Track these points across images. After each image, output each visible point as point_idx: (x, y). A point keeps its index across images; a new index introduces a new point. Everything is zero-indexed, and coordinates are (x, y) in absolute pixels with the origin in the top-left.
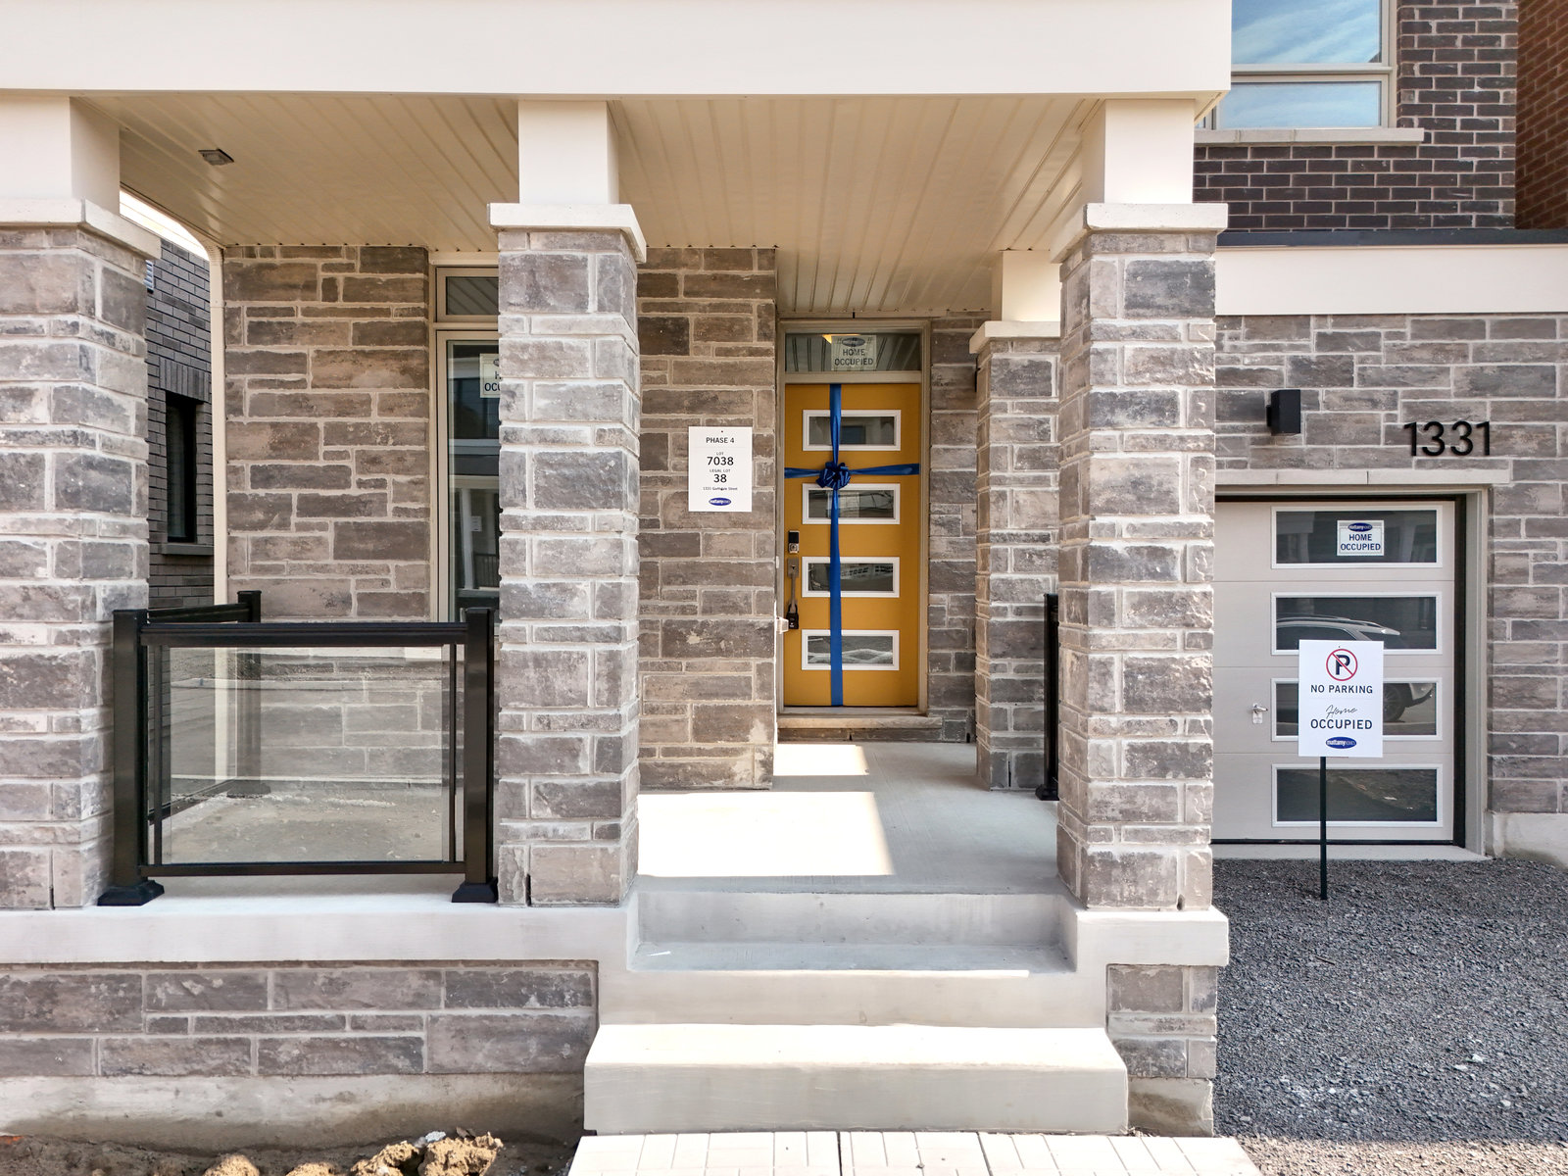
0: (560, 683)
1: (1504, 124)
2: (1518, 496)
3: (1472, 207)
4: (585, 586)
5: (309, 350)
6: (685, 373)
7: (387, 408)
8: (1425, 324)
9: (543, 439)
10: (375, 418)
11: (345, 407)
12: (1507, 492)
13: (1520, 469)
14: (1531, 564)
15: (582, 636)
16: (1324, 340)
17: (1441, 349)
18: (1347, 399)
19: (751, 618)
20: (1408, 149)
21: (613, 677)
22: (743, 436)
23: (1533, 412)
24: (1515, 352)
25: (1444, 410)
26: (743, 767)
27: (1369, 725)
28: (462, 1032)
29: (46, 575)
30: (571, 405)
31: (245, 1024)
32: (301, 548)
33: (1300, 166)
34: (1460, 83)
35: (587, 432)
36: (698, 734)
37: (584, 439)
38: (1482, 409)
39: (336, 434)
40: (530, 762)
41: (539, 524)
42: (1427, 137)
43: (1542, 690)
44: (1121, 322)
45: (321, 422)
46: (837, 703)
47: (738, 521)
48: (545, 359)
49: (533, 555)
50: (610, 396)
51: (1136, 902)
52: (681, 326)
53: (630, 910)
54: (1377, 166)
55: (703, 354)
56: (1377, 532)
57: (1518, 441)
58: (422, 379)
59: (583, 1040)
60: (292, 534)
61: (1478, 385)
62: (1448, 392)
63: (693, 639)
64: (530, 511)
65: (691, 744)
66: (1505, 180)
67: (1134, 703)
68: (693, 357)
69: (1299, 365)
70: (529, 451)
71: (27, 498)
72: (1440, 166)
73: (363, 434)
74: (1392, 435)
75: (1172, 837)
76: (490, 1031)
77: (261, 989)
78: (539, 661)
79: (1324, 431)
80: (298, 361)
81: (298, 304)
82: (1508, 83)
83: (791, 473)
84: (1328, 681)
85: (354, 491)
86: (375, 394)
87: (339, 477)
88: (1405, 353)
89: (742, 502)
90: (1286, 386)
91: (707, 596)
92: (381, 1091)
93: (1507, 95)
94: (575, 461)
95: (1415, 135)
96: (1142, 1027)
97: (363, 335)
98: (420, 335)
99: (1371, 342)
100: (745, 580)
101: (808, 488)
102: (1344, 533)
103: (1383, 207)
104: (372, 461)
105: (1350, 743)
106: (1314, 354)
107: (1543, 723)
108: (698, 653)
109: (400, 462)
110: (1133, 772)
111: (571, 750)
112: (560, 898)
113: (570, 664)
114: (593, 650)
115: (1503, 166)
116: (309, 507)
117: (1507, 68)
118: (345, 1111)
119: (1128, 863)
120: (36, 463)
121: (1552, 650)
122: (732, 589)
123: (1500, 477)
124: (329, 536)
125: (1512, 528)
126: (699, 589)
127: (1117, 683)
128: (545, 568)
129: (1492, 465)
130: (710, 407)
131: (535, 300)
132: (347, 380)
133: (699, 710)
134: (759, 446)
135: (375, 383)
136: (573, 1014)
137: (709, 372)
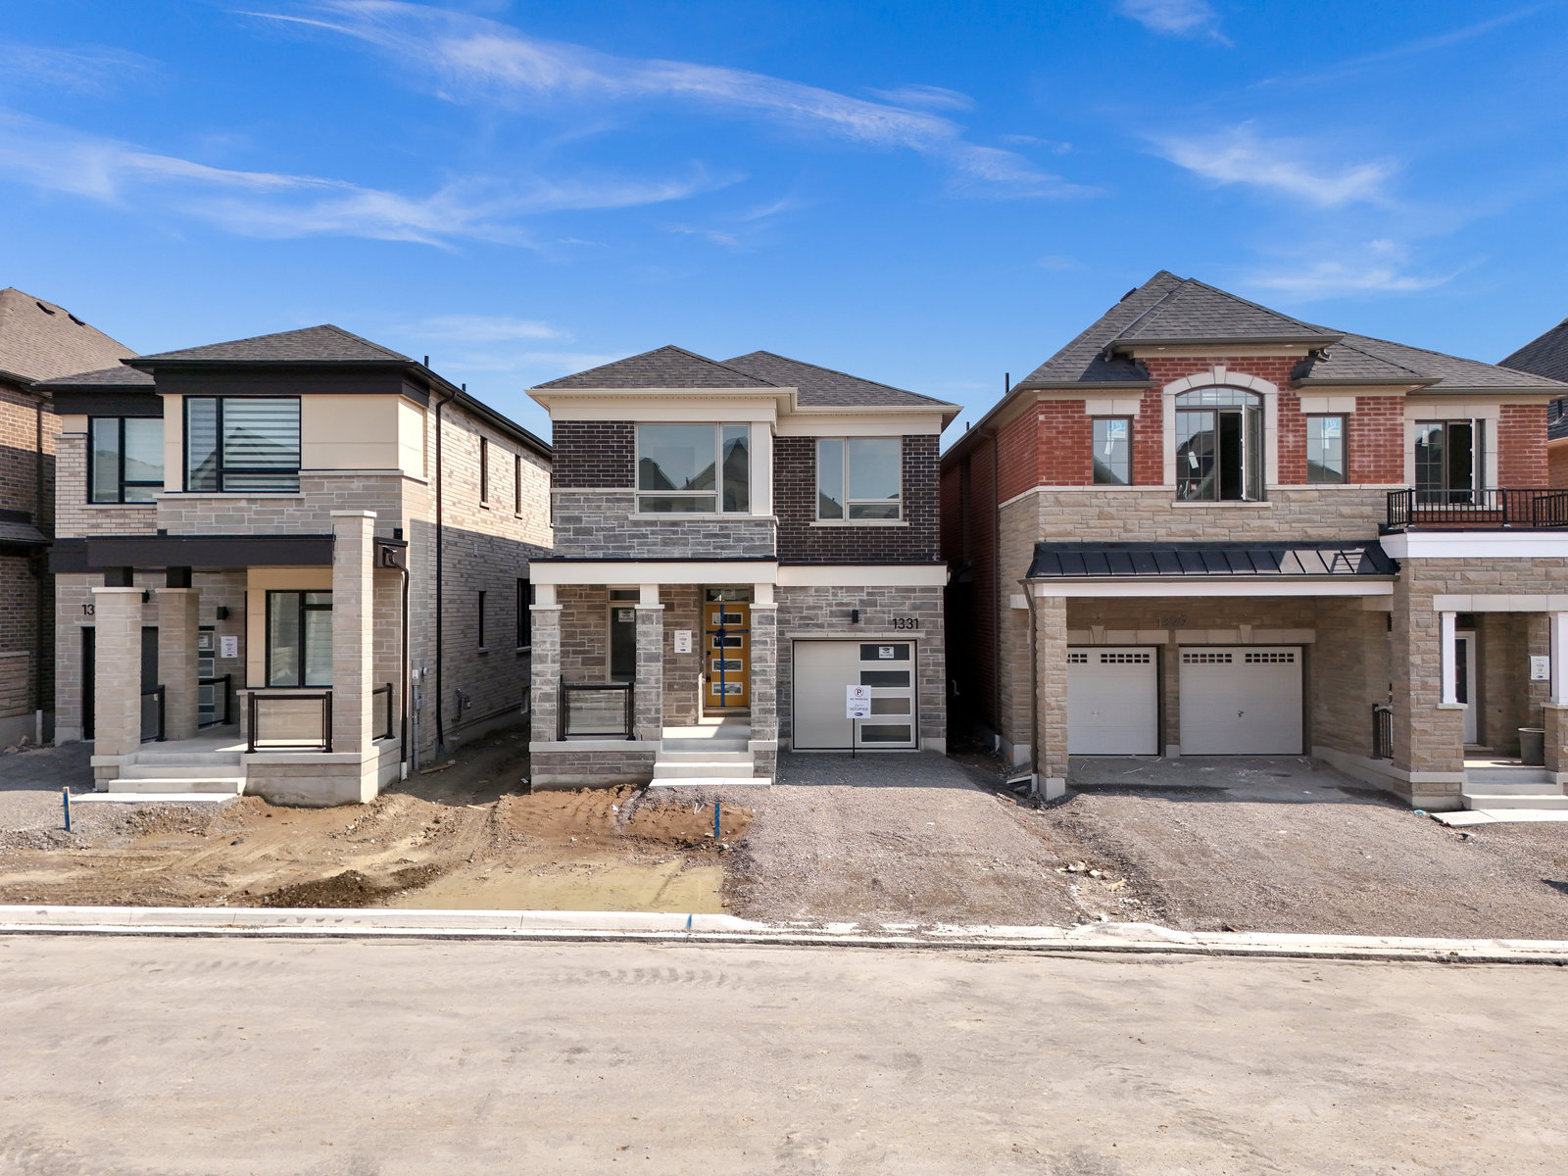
0: (648, 697)
1: (936, 520)
2: (927, 641)
3: (926, 546)
4: (653, 678)
5: (575, 611)
6: (674, 616)
7: (596, 626)
8: (899, 589)
9: (645, 649)
10: (592, 629)
11: (584, 626)
12: (923, 639)
13: (927, 633)
14: (931, 662)
15: (652, 688)
16: (868, 594)
17: (904, 597)
18: (876, 611)
19: (691, 681)
20: (906, 528)
21: (658, 696)
22: (690, 632)
23: (931, 616)
24: (925, 597)
25: (905, 615)
26: (689, 720)
27: (867, 709)
28: (629, 765)
29: (549, 677)
30: (650, 643)
31: (587, 764)
32: (572, 663)
33: (871, 533)
34: (921, 507)
35: (653, 648)
36: (677, 712)
37: (652, 649)
38: (916, 614)
39: (582, 633)
40: (642, 712)
41: (644, 666)
42: (911, 524)
43: (936, 701)
44: (757, 626)
45: (578, 630)
46: (723, 705)
47: (688, 655)
48: (646, 634)
49: (642, 672)
50: (658, 641)
51: (760, 739)
52: (673, 604)
53: (661, 742)
54: (895, 533)
55: (679, 611)
56: (892, 651)
57: (927, 625)
58: (604, 619)
59: (652, 766)
60: (570, 660)
61: (915, 607)
62: (906, 609)
63: (676, 687)
64: (642, 663)
65: (675, 714)
66: (936, 537)
67: (760, 700)
68: (676, 612)
69: (860, 600)
70: (642, 652)
71: (545, 662)
72: (915, 533)
73: (590, 633)
74: (889, 622)
75: (767, 726)
76: (635, 765)
77: (589, 757)
78: (644, 692)
79: (869, 621)
80: (572, 614)
81: (572, 600)
82: (936, 507)
83: (708, 632)
84: (855, 697)
85: (586, 648)
86: (592, 623)
87: (583, 645)
88: (893, 598)
89: (689, 650)
90: (857, 608)
91: (680, 675)
92: (613, 777)
93: (937, 511)
94: (651, 653)
95: (907, 524)
96: (761, 763)
97: (589, 607)
98: (603, 607)
99: (883, 594)
100: (690, 671)
101: (714, 637)
102: (881, 651)
103: (898, 546)
104: (591, 640)
105: (862, 714)
106: (866, 598)
107: (936, 710)
108: (677, 690)
109: (599, 640)
110: (760, 713)
111: (650, 710)
112: (647, 739)
113: (650, 693)
114: (654, 690)
115: (936, 533)
116: (575, 652)
117: (936, 503)
118: (606, 781)
119: (758, 731)
120: (547, 655)
121: (938, 688)
122: (686, 673)
123: (922, 635)
124: (580, 660)
125: (925, 651)
126: (678, 673)
127: (757, 696)
128: (645, 674)
129: (919, 632)
130: (681, 626)
131: (643, 623)
132: (585, 619)
133: (678, 706)
134: (693, 635)
135: (592, 620)
136: (651, 762)
137: (680, 616)
